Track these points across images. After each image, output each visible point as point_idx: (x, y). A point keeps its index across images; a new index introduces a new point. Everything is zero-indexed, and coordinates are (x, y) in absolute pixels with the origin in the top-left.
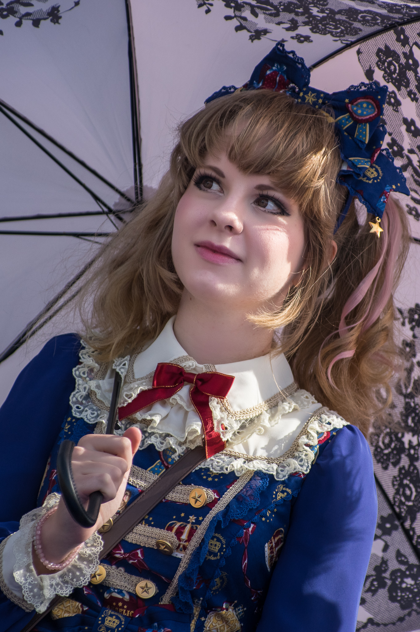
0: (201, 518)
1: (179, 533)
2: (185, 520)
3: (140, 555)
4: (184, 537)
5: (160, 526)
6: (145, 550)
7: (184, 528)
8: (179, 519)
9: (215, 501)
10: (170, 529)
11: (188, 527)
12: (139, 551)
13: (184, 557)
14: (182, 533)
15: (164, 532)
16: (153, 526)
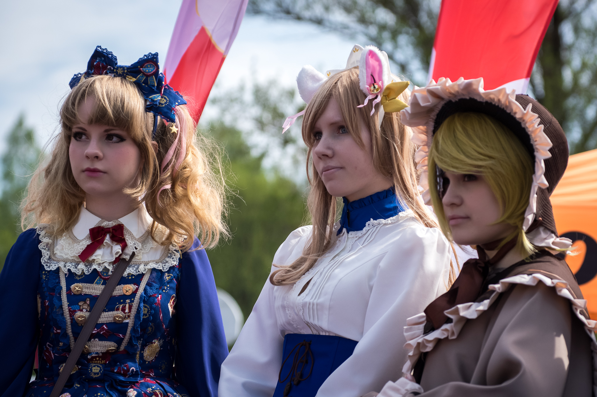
0: (133, 299)
1: (123, 310)
2: (124, 302)
3: (105, 328)
4: (127, 311)
5: (112, 310)
6: (107, 324)
7: (125, 306)
8: (121, 303)
9: (137, 289)
10: (118, 309)
11: (127, 306)
12: (104, 326)
13: (130, 321)
14: (125, 310)
15: (115, 313)
16: (108, 311)
